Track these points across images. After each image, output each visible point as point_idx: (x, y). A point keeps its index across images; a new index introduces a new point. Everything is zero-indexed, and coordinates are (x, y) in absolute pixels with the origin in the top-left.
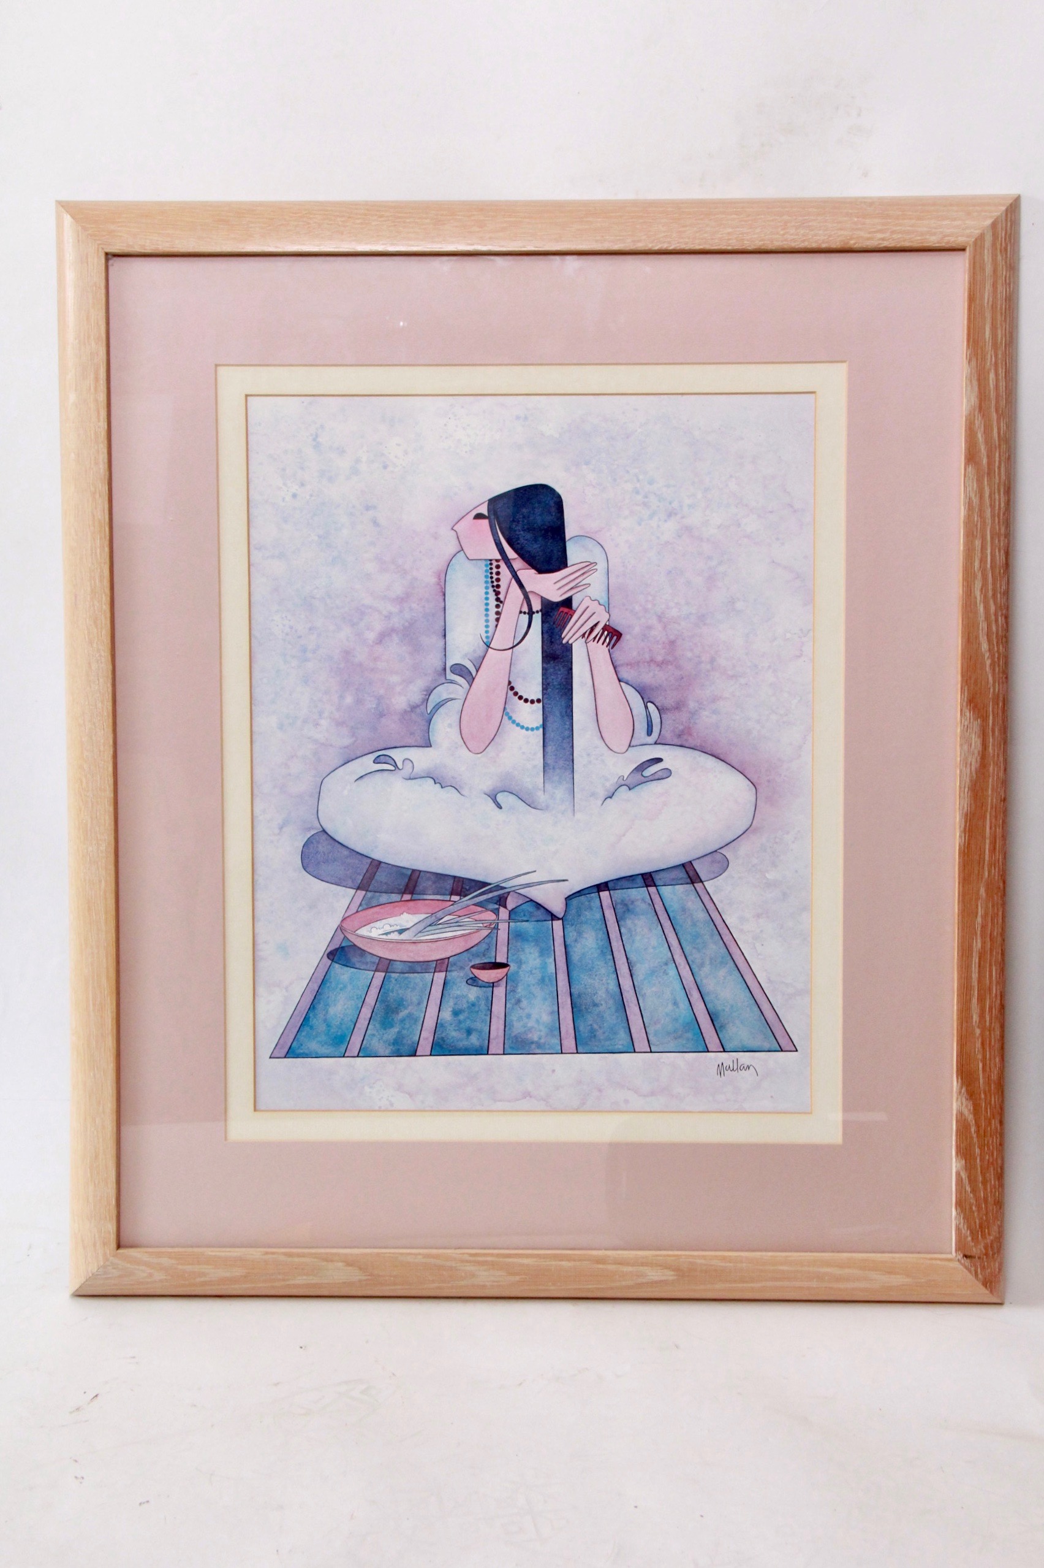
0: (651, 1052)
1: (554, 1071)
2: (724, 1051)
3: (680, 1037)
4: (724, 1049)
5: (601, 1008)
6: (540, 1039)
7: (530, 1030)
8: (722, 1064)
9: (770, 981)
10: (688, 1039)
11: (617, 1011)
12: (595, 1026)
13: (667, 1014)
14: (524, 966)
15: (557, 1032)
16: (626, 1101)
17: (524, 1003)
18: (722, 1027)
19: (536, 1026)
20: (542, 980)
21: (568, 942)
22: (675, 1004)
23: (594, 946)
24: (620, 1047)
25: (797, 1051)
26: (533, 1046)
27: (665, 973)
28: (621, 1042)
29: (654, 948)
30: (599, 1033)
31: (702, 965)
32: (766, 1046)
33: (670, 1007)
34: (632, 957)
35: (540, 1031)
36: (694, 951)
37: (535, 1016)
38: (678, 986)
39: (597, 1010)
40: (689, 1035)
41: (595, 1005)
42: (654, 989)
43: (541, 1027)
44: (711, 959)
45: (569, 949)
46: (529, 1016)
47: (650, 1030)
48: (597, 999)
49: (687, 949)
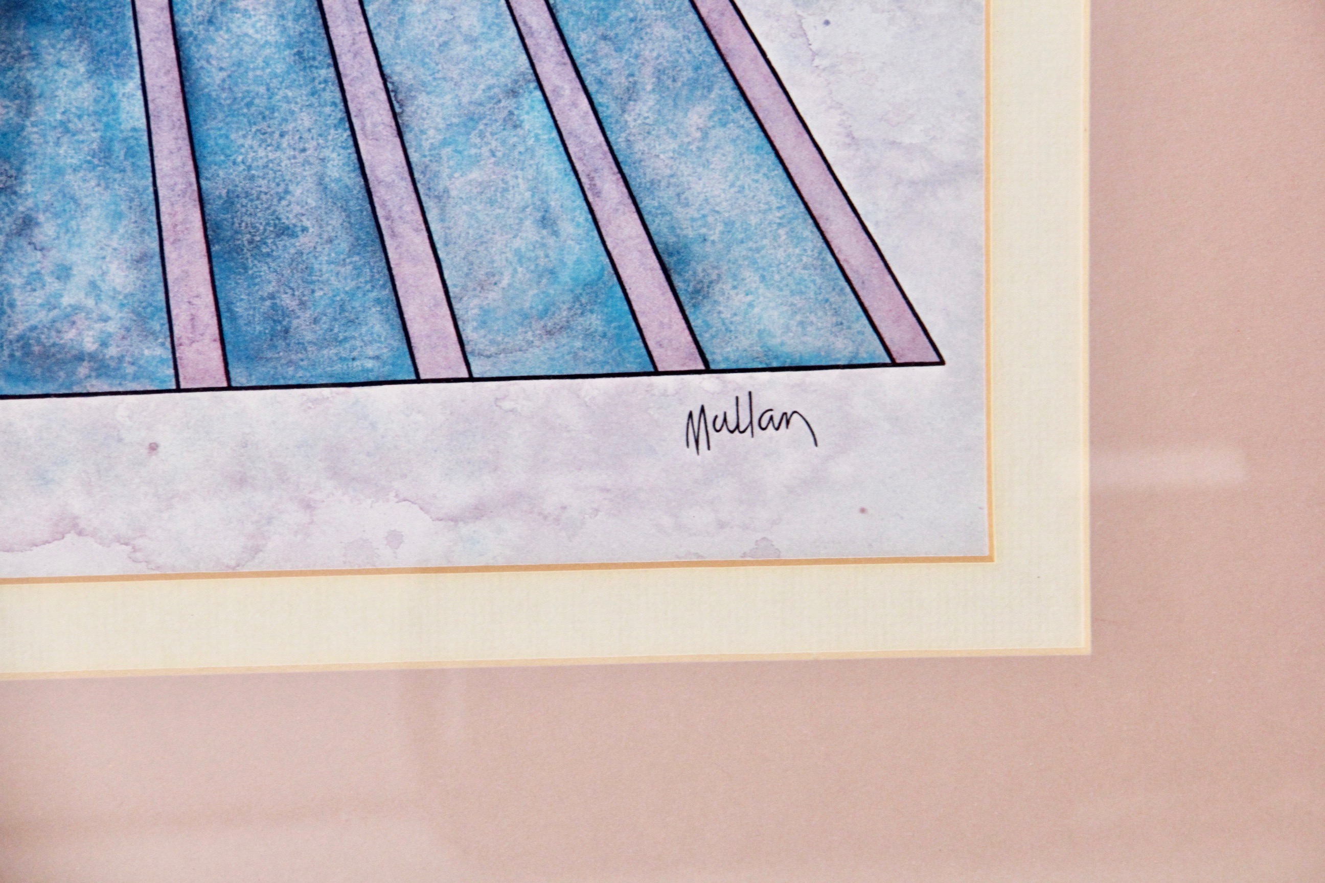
0: (471, 379)
1: (153, 448)
2: (708, 370)
3: (565, 327)
4: (705, 361)
5: (304, 241)
6: (104, 344)
7: (71, 316)
8: (703, 410)
9: (852, 140)
10: (589, 335)
11: (357, 247)
12: (287, 301)
13: (520, 257)
14: (39, 108)
15: (158, 324)
16: (395, 538)
17: (47, 230)
18: (701, 292)
19: (90, 303)
20: (105, 153)
21: (186, 25)
22: (546, 221)
23: (273, 35)
24: (369, 366)
25: (942, 362)
26: (83, 370)
27: (513, 122)
28: (370, 351)
29: (471, 41)
30: (301, 324)
31: (631, 93)
32: (843, 349)
33: (530, 232)
34: (397, 69)
35: (106, 319)
36: (604, 48)
37: (83, 272)
38: (555, 166)
39: (287, 249)
40: (595, 321)
41: (285, 231)
42: (475, 175)
43: (107, 308)
44: (659, 73)
45: (191, 49)
46: (64, 272)
47: (467, 309)
48: (289, 215)
49: (580, 40)
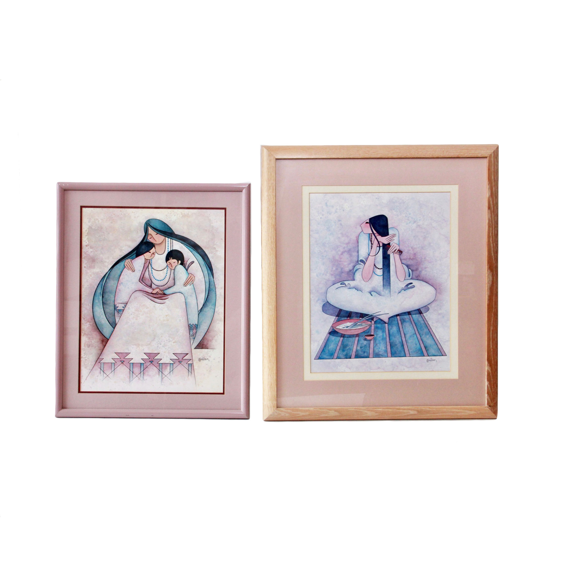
0: (410, 357)
1: (386, 362)
2: (428, 356)
3: (417, 353)
4: (428, 355)
5: (398, 346)
6: (382, 354)
7: (380, 352)
8: (428, 359)
9: (440, 338)
10: (419, 353)
11: (402, 346)
12: (396, 350)
13: (414, 347)
14: (378, 335)
15: (386, 352)
16: (404, 369)
17: (378, 345)
18: (428, 350)
19: (381, 350)
20: (383, 339)
21: (389, 329)
22: (416, 344)
23: (396, 330)
24: (402, 355)
25: (446, 356)
26: (380, 356)
27: (414, 337)
28: (402, 354)
29: (411, 330)
30: (397, 352)
31: (423, 334)
32: (439, 354)
33: (415, 345)
34: (405, 333)
35: (382, 352)
36: (421, 331)
37: (381, 348)
38: (417, 340)
39: (397, 346)
40: (420, 352)
41: (396, 345)
42: (411, 341)
43: (382, 351)
44: (425, 333)
45: (389, 331)
46: (379, 348)
47: (410, 351)
48: (396, 344)
49: (419, 330)
